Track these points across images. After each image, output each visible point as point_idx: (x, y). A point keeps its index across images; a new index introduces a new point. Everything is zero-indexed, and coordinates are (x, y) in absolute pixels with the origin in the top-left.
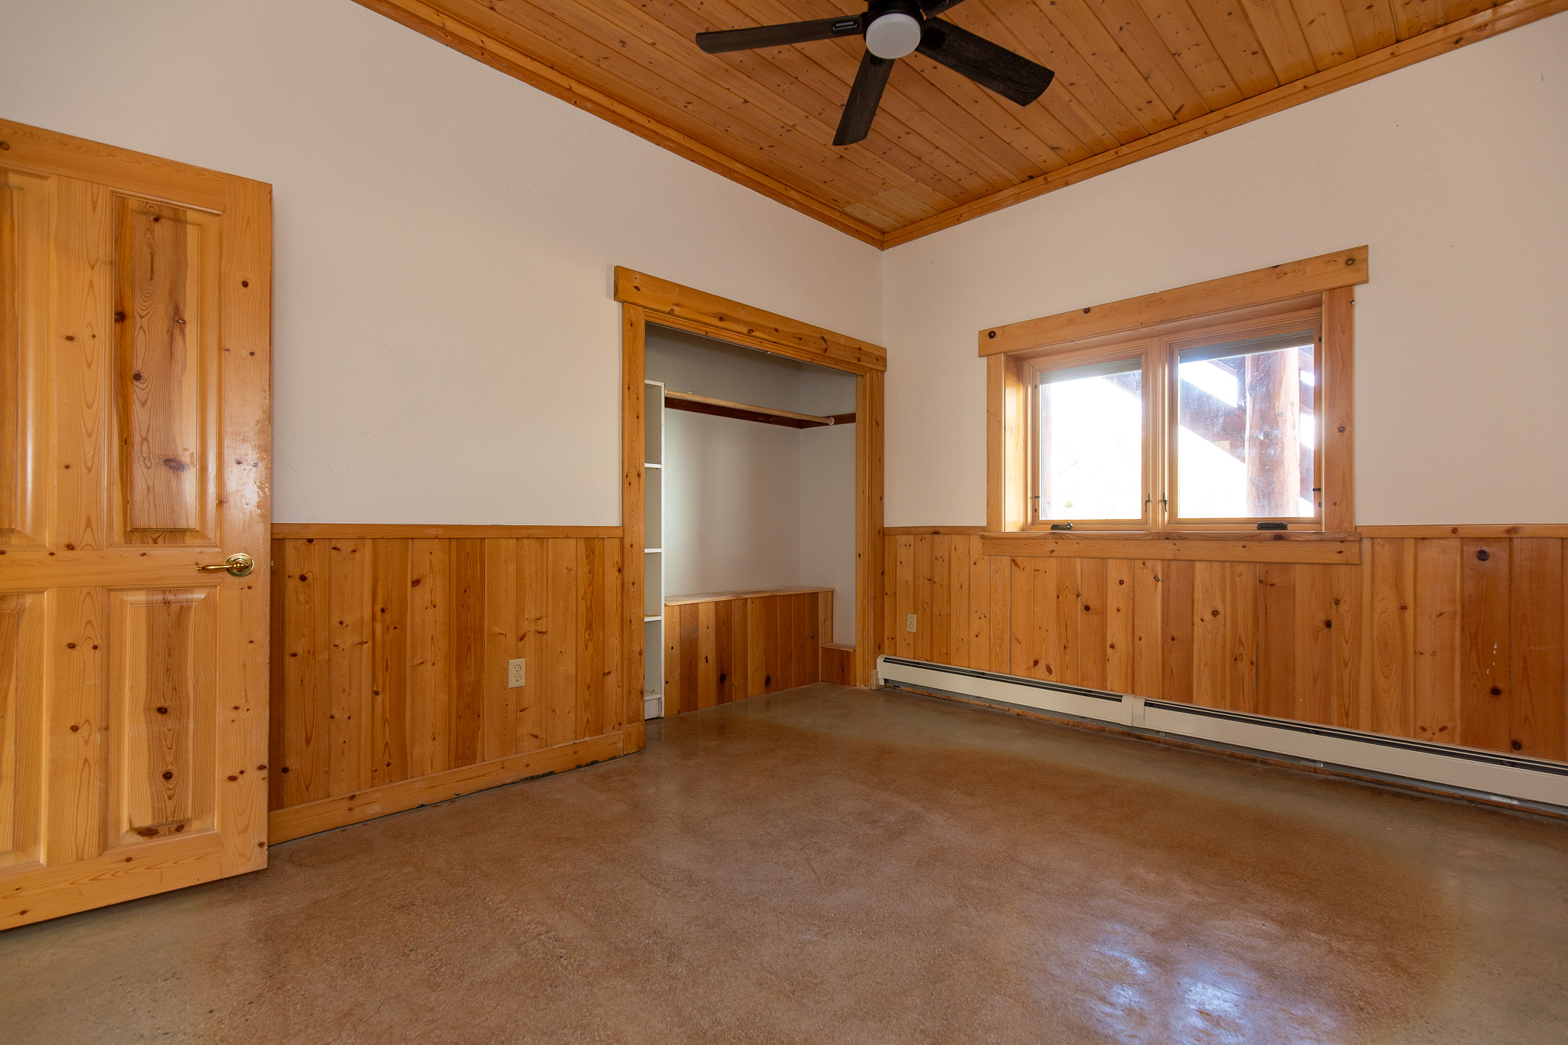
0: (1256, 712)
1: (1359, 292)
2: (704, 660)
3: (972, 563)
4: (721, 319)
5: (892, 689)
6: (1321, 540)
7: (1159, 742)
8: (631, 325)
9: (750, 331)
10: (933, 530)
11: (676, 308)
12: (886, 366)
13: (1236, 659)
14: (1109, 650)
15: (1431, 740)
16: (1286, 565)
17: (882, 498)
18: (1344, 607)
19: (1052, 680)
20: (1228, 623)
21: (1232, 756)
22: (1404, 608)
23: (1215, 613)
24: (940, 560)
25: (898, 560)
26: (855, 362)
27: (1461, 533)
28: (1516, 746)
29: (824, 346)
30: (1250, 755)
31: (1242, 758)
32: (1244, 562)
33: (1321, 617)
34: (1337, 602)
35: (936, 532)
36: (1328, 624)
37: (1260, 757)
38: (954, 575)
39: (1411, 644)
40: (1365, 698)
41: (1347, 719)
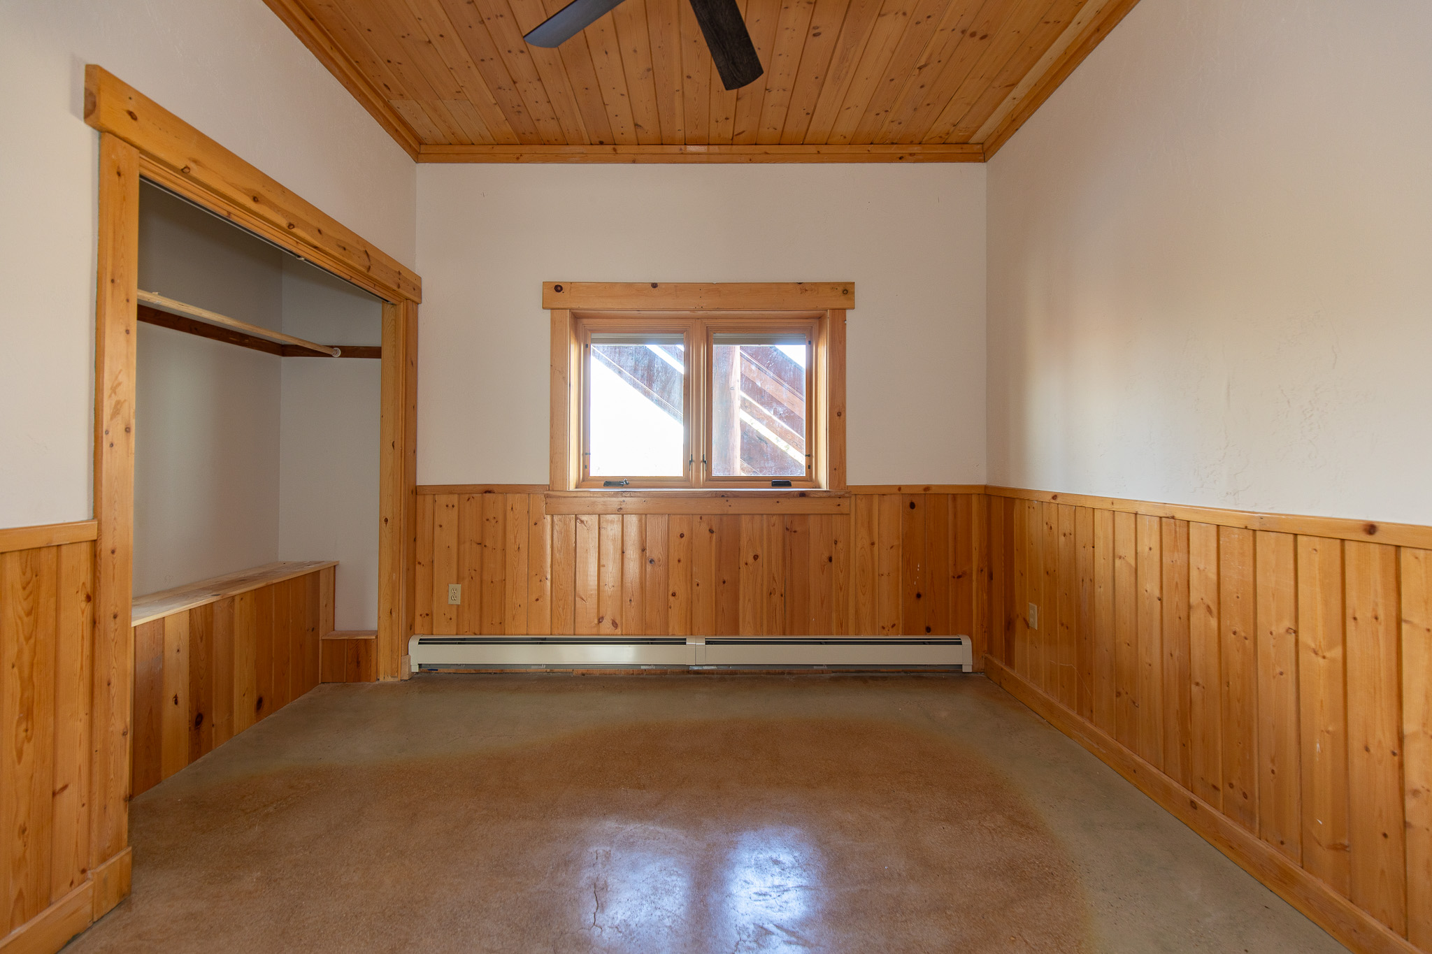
0: (784, 634)
1: (849, 313)
2: (171, 702)
3: (532, 523)
4: (255, 199)
5: (429, 675)
6: (829, 497)
7: (713, 674)
8: (119, 174)
9: (291, 225)
10: (486, 489)
11: (192, 165)
12: (421, 298)
13: (771, 594)
14: (671, 598)
15: (887, 635)
16: (804, 516)
17: (415, 452)
18: (840, 545)
19: (618, 633)
20: (765, 566)
21: (768, 673)
22: (873, 544)
23: (756, 557)
24: (493, 522)
25: (437, 524)
26: (395, 288)
27: (903, 491)
28: (928, 630)
29: (367, 264)
30: (781, 669)
31: (775, 674)
32: (776, 514)
33: (826, 556)
34: (836, 542)
35: (488, 490)
36: (830, 559)
37: (787, 669)
38: (510, 537)
39: (877, 570)
40: (852, 611)
41: (842, 629)
